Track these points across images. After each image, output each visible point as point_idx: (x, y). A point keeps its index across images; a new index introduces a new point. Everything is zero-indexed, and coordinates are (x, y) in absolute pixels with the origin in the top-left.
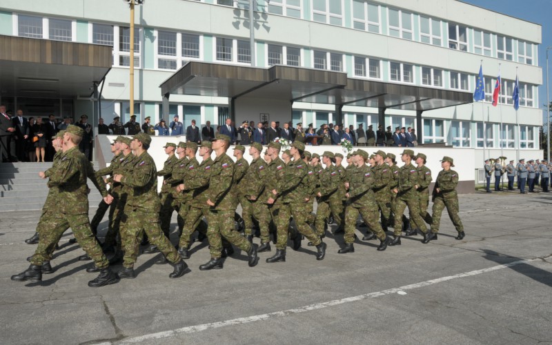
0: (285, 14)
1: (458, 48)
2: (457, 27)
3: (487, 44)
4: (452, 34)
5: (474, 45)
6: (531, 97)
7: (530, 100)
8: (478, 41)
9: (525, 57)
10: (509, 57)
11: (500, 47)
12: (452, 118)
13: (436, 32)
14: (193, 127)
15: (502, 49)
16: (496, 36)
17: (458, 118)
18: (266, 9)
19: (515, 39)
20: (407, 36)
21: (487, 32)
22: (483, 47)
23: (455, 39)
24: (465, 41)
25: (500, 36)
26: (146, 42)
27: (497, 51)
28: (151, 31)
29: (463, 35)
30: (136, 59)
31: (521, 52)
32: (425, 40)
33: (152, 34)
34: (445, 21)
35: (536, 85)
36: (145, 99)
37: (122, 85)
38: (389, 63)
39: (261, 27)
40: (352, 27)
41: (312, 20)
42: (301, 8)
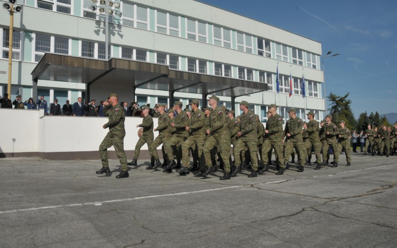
0: (135, 26)
1: (265, 55)
2: (264, 41)
3: (285, 53)
4: (260, 46)
5: (276, 54)
6: (317, 91)
7: (315, 92)
8: (279, 51)
9: (312, 63)
10: (301, 63)
11: (294, 56)
12: (261, 103)
13: (249, 43)
14: (56, 104)
15: (296, 57)
16: (291, 48)
17: (265, 103)
18: (121, 22)
19: (305, 51)
20: (227, 46)
21: (285, 45)
22: (282, 55)
23: (262, 49)
24: (270, 51)
25: (294, 48)
26: (25, 41)
27: (292, 58)
28: (30, 34)
29: (268, 47)
30: (18, 54)
31: (308, 60)
32: (240, 49)
33: (30, 36)
34: (255, 36)
35: (320, 83)
36: (23, 83)
37: (4, 73)
38: (214, 64)
39: (116, 35)
40: (186, 38)
41: (156, 31)
42: (148, 22)
